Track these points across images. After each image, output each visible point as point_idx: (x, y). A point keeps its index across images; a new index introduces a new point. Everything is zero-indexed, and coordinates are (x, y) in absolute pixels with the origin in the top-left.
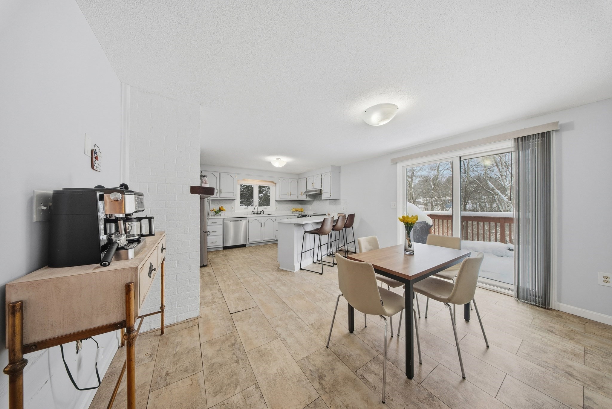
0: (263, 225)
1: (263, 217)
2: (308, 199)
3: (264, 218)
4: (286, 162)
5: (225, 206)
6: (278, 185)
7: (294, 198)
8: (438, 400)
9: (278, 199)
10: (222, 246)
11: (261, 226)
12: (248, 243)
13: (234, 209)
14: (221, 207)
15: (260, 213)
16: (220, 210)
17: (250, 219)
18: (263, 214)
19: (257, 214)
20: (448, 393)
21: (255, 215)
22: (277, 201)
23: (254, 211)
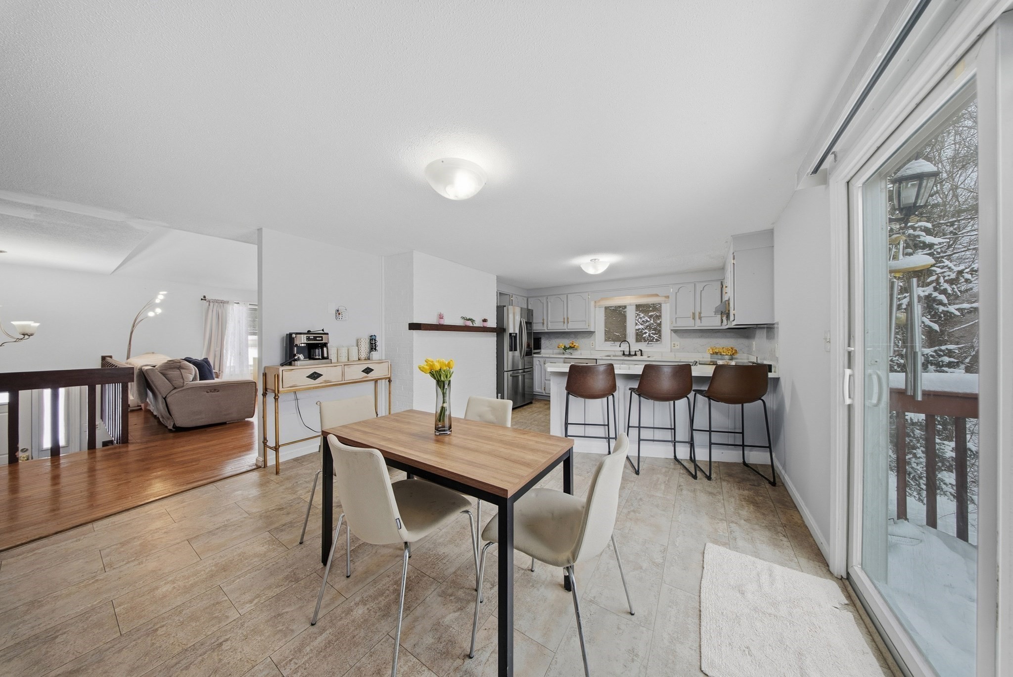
4: (609, 264)
5: (579, 341)
8: (290, 585)
14: (573, 343)
15: (635, 355)
16: (571, 347)
18: (642, 355)
19: (630, 355)
20: (295, 597)
22: (675, 331)
23: (624, 351)
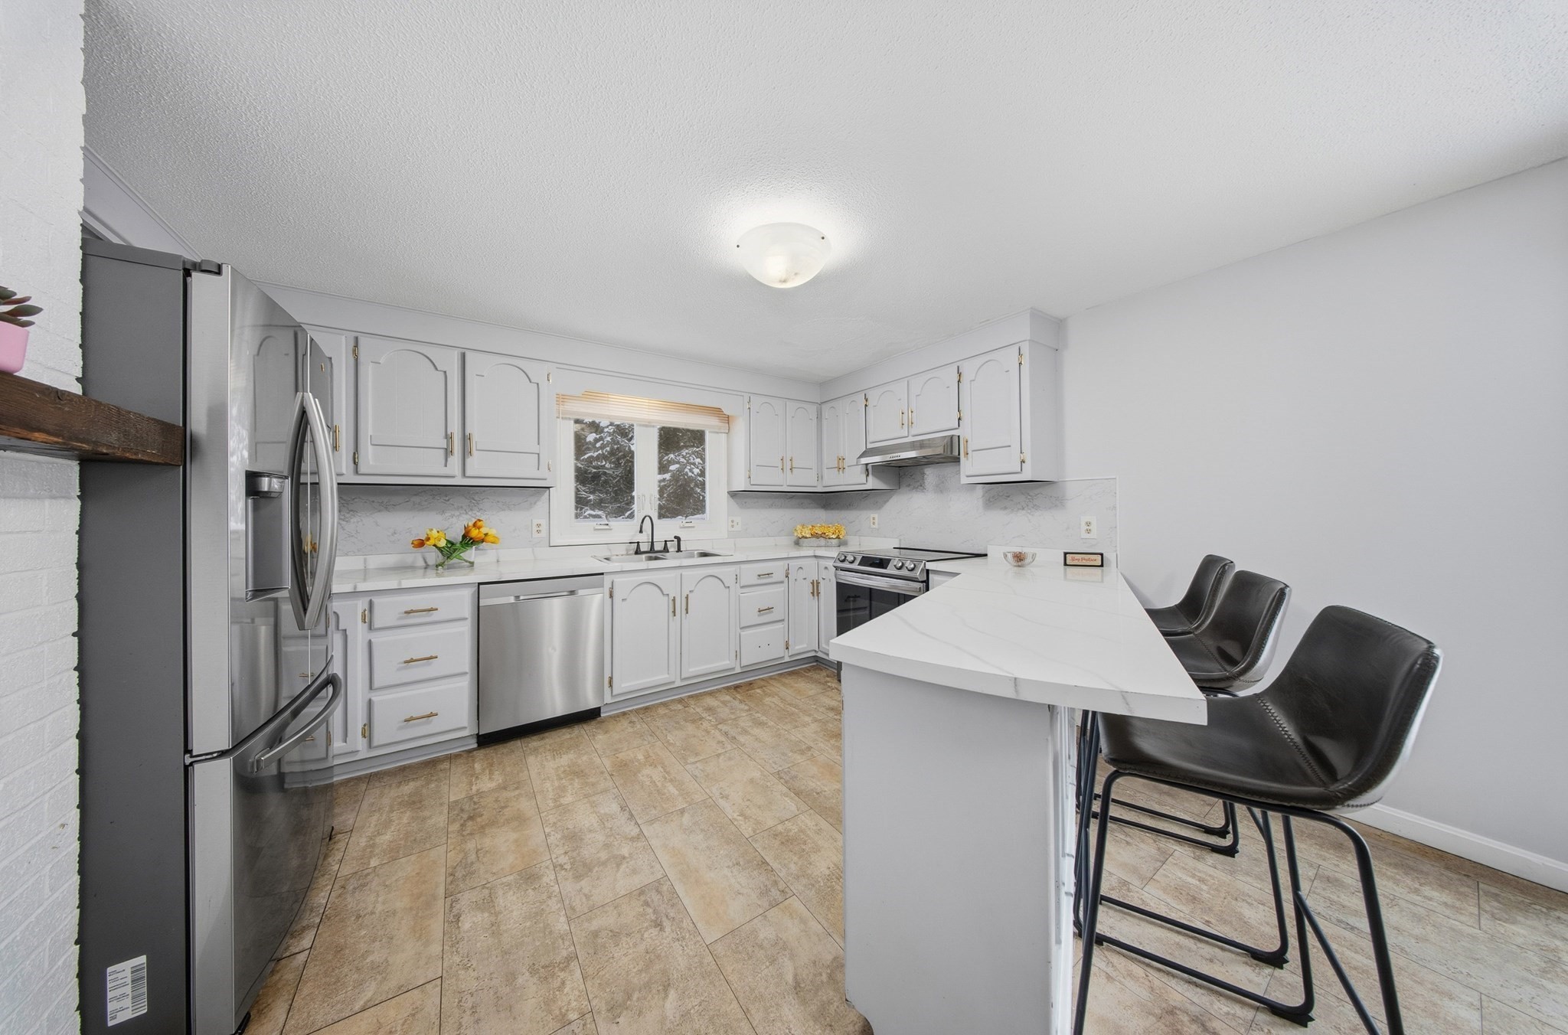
0: (679, 607)
1: (680, 571)
2: (872, 483)
3: (685, 572)
5: (494, 521)
6: (740, 427)
7: (806, 481)
9: (740, 485)
10: (466, 733)
11: (674, 612)
12: (608, 699)
13: (544, 533)
14: (475, 525)
16: (468, 541)
17: (618, 579)
18: (679, 550)
19: (652, 552)
21: (642, 562)
22: (734, 494)
23: (638, 543)
